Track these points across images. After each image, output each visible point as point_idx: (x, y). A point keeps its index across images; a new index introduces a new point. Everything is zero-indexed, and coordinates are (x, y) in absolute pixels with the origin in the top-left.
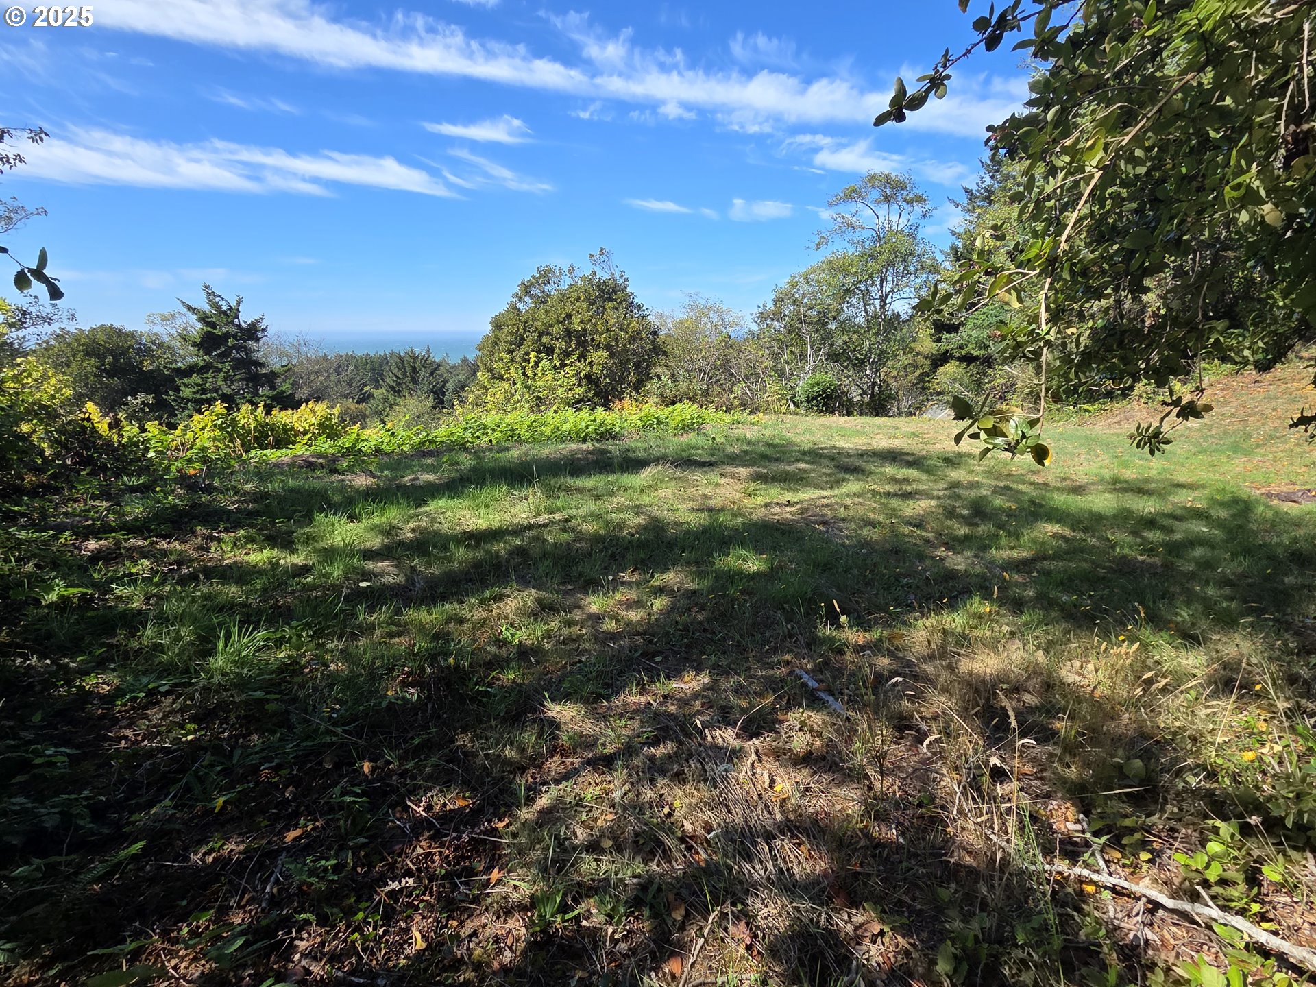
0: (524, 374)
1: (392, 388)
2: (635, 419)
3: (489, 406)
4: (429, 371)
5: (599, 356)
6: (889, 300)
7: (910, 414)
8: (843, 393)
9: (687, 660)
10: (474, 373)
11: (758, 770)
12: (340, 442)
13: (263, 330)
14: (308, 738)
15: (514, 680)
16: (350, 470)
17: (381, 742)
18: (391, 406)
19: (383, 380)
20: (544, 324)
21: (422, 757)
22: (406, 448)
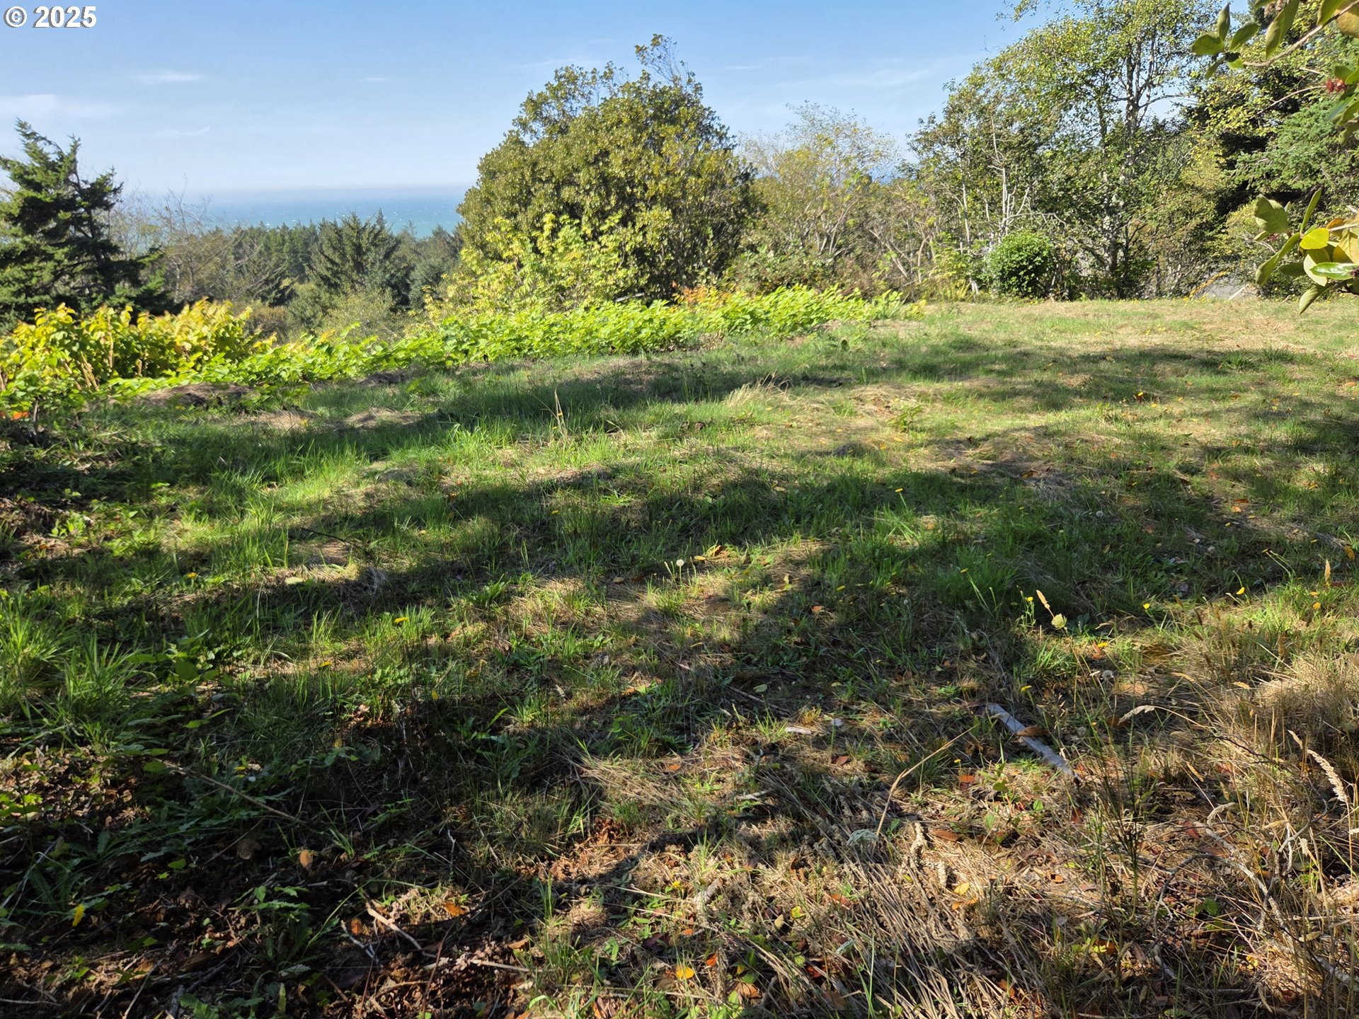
0: (536, 250)
1: (325, 279)
2: (716, 316)
3: (482, 303)
4: (383, 251)
5: (655, 217)
6: (1143, 101)
7: (1177, 293)
8: (1063, 262)
9: (807, 689)
10: (455, 253)
11: (927, 861)
12: (247, 364)
13: (115, 191)
14: (212, 814)
15: (532, 725)
16: (263, 406)
17: (325, 819)
18: (324, 309)
19: (311, 268)
20: (564, 167)
21: (391, 843)
22: (352, 373)
